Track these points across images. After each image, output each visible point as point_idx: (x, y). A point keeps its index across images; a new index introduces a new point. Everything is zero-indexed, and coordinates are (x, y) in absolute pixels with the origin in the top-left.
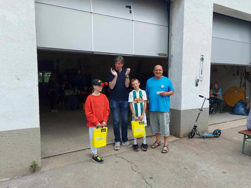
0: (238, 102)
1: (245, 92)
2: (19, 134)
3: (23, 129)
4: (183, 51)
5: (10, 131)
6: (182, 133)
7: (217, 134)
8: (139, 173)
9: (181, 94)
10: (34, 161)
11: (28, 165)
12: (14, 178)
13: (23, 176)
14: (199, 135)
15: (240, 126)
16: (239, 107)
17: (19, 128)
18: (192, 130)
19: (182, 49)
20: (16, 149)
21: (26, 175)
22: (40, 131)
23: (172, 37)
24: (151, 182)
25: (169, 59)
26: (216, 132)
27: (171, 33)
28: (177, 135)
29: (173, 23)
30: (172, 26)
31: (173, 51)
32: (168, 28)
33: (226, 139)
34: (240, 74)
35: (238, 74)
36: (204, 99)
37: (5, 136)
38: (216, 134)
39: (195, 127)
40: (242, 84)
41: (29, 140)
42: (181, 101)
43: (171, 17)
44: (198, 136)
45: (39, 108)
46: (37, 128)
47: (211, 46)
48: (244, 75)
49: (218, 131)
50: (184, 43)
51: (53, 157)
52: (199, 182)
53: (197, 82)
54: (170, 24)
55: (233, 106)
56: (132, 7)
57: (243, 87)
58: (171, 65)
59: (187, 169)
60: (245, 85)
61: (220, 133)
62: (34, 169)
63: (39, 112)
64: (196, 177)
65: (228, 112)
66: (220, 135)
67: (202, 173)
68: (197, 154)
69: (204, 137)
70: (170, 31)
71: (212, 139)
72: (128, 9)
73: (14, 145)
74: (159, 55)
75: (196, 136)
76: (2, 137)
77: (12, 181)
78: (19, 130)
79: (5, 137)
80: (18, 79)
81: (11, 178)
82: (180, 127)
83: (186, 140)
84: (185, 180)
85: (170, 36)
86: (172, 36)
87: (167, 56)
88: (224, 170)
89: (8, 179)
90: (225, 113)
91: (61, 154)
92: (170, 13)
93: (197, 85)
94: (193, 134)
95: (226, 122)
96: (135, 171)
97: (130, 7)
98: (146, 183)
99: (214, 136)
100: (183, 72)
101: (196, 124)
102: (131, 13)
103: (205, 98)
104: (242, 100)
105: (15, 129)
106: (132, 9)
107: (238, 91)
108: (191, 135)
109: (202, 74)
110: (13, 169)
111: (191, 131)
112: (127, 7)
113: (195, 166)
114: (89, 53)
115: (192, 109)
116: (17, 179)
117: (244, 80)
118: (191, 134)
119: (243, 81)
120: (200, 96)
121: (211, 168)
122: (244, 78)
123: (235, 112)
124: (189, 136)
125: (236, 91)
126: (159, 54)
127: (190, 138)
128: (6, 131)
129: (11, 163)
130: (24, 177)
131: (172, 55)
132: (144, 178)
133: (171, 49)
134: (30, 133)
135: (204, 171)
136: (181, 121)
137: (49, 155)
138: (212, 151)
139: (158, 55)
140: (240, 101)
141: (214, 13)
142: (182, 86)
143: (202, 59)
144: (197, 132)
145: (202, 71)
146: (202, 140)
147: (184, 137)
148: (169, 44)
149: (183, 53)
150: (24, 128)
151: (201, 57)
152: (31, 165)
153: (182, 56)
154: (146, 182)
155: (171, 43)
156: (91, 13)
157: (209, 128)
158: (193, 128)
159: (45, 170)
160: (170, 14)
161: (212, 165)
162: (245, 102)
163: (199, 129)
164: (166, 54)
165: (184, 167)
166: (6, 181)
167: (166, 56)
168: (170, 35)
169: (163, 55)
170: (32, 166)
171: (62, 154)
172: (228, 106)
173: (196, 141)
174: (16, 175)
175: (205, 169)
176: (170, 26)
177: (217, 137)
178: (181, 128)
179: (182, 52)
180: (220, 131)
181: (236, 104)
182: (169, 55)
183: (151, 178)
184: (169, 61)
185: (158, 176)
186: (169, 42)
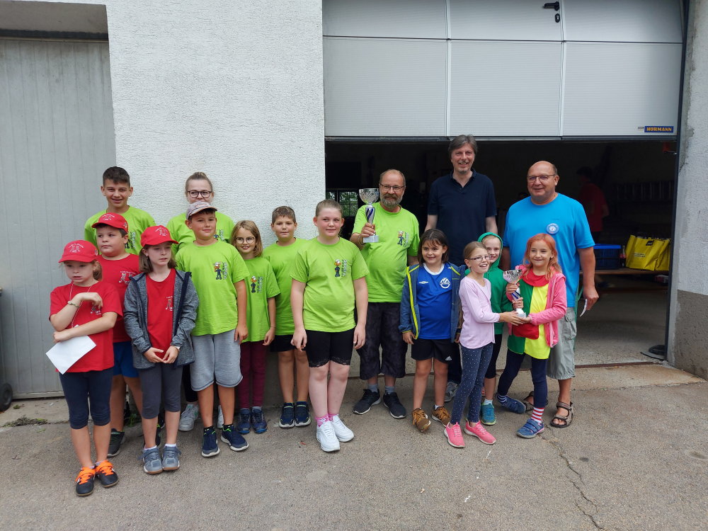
8: (554, 444)
23: (694, 73)
25: (682, 140)
27: (692, 62)
28: (699, 371)
29: (699, 30)
30: (696, 40)
31: (696, 117)
32: (680, 47)
43: (694, 11)
54: (689, 34)
56: (562, 6)
58: (687, 160)
59: (703, 458)
70: (687, 57)
72: (552, 12)
74: (646, 131)
85: (686, 73)
86: (694, 69)
87: (675, 133)
97: (556, 6)
106: (563, 11)
112: (547, 6)
126: (646, 127)
131: (693, 129)
132: (564, 455)
133: (688, 109)
139: (642, 133)
148: (685, 95)
155: (689, 92)
156: (448, 39)
164: (672, 128)
165: (692, 450)
167: (672, 132)
168: (687, 68)
169: (658, 132)
176: (689, 41)
182: (683, 128)
183: (585, 459)
184: (682, 147)
185: (606, 459)
186: (685, 89)
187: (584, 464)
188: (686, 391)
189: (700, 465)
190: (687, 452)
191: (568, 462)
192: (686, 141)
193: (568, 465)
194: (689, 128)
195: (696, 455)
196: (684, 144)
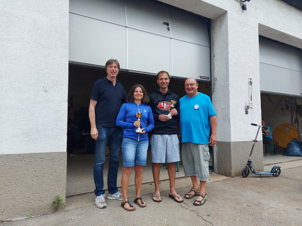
0: (292, 141)
1: (298, 130)
2: (41, 158)
3: (47, 153)
4: (229, 72)
5: (31, 154)
6: (233, 172)
7: (276, 172)
8: (192, 211)
9: (229, 123)
10: (59, 196)
11: (50, 200)
12: (31, 217)
13: (43, 215)
14: (255, 173)
16: (293, 146)
17: (42, 151)
18: (246, 167)
19: (228, 70)
20: (37, 178)
21: (46, 214)
22: (66, 156)
24: (209, 219)
25: (212, 82)
26: (275, 169)
27: (214, 54)
28: (228, 174)
29: (215, 43)
30: (214, 46)
31: (218, 74)
32: (209, 48)
33: (287, 178)
34: (290, 109)
35: (287, 108)
37: (25, 160)
39: (249, 162)
40: (294, 120)
41: (53, 167)
42: (230, 131)
43: (213, 36)
44: (254, 175)
45: (67, 128)
46: (63, 153)
47: (259, 69)
48: (294, 110)
49: (277, 168)
50: (230, 63)
52: (270, 219)
53: (247, 108)
54: (212, 44)
55: (286, 146)
56: (170, 24)
57: (295, 123)
58: (215, 90)
59: (251, 206)
60: (297, 121)
61: (280, 171)
62: (57, 206)
63: (67, 132)
64: (265, 214)
65: (280, 154)
66: (279, 173)
67: (270, 210)
68: (258, 192)
69: (261, 176)
70: (212, 52)
71: (271, 178)
72: (166, 26)
73: (34, 172)
74: (201, 78)
75: (251, 174)
76: (20, 161)
77: (30, 220)
78: (42, 154)
79: (24, 162)
80: (46, 91)
81: (27, 217)
82: (231, 163)
83: (239, 179)
84: (252, 217)
85: (212, 58)
86: (214, 57)
87: (209, 80)
88: (297, 207)
89: (24, 218)
90: (277, 155)
92: (211, 32)
93: (247, 113)
94: (247, 171)
95: (282, 163)
96: (186, 209)
97: (168, 24)
98: (204, 221)
99: (273, 174)
100: (231, 97)
101: (250, 158)
102: (168, 30)
103: (260, 127)
104: (296, 139)
105: (38, 152)
106: (170, 26)
107: (290, 128)
108: (246, 173)
109: (251, 100)
110: (30, 205)
111: (244, 168)
112: (164, 23)
113: (260, 203)
115: (244, 142)
116: (35, 218)
117: (296, 115)
118: (245, 172)
119: (295, 116)
120: (252, 124)
121: (280, 205)
122: (294, 113)
123: (288, 152)
124: (243, 175)
125: (287, 129)
126: (201, 76)
127: (244, 177)
128: (26, 154)
129: (28, 196)
130: (45, 216)
131: (216, 78)
132: (199, 215)
133: (214, 71)
134: (55, 159)
135: (273, 208)
136: (232, 155)
138: (275, 189)
139: (199, 78)
140: (294, 139)
141: (259, 35)
142: (231, 112)
143: (251, 83)
144: (252, 169)
145: (251, 96)
146: (260, 179)
147: (236, 176)
148: (212, 66)
149: (229, 74)
150: (49, 151)
151: (250, 80)
152: (53, 201)
153: (228, 77)
154: (204, 219)
155: (213, 64)
156: (126, 27)
157: (264, 169)
158: (247, 164)
159: (70, 208)
160: (211, 34)
161: (280, 202)
162: (299, 141)
163: (255, 166)
164: (209, 77)
165: (246, 204)
166: (22, 220)
167: (209, 79)
168: (212, 56)
169: (205, 79)
170: (54, 202)
172: (280, 147)
173: (250, 180)
174: (34, 214)
175: (273, 206)
176: (212, 47)
177: (276, 176)
178: (232, 165)
180: (279, 168)
181: (289, 144)
182: (212, 78)
183: (209, 215)
184: (212, 85)
185: (217, 214)
187: (209, 217)
188: (228, 182)
189: (252, 210)
190: (244, 205)
192: (214, 83)
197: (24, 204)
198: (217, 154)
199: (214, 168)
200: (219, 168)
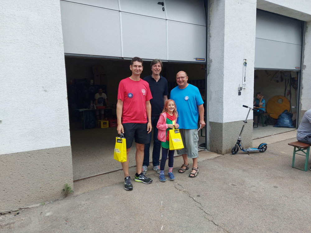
0: (283, 113)
1: (290, 102)
2: (48, 153)
3: (53, 148)
4: (225, 55)
5: (38, 150)
6: (224, 150)
7: (263, 148)
8: (185, 192)
9: (222, 105)
10: (67, 184)
11: (60, 188)
12: (45, 204)
13: (55, 201)
14: (244, 150)
15: (286, 140)
16: (283, 118)
17: (48, 147)
18: (236, 145)
19: (223, 52)
20: (46, 171)
21: (57, 200)
22: (71, 149)
23: (211, 38)
25: (208, 64)
26: (262, 146)
27: (210, 34)
28: (219, 152)
29: (212, 22)
30: (211, 26)
31: (213, 55)
32: (205, 28)
33: (272, 153)
34: (284, 81)
35: (282, 80)
36: (248, 109)
37: (34, 156)
38: (261, 149)
39: (239, 141)
40: (287, 92)
41: (60, 160)
42: (222, 113)
43: (209, 14)
44: (242, 151)
45: (69, 124)
46: (68, 147)
47: (254, 48)
48: (288, 82)
49: (263, 145)
50: (225, 46)
51: (82, 180)
52: (250, 198)
53: (240, 90)
54: (208, 23)
55: (277, 117)
56: (165, 4)
57: (288, 95)
58: (210, 72)
59: (236, 185)
60: (290, 93)
61: (266, 147)
62: (66, 193)
63: (69, 128)
64: (247, 193)
65: (271, 125)
66: (266, 149)
67: (251, 188)
68: (244, 170)
69: (248, 153)
70: (208, 32)
71: (258, 154)
72: (161, 6)
73: (43, 166)
74: (196, 60)
75: (240, 151)
76: (30, 158)
77: (44, 207)
78: (49, 149)
79: (33, 158)
80: (45, 91)
81: (41, 204)
82: (222, 142)
83: (229, 156)
84: (235, 196)
85: (208, 38)
86: (211, 37)
87: (205, 61)
88: (275, 185)
89: (38, 205)
90: (268, 126)
91: (91, 177)
92: (208, 10)
93: (240, 94)
94: (236, 149)
95: (270, 136)
96: (180, 190)
97: (163, 4)
98: (194, 201)
99: (259, 151)
100: (225, 80)
101: (240, 137)
102: (164, 10)
103: (250, 109)
104: (287, 110)
105: (44, 148)
106: (165, 6)
107: (283, 100)
108: (235, 151)
109: (245, 81)
110: (43, 194)
111: (234, 146)
112: (159, 3)
113: (244, 182)
114: (119, 58)
115: (235, 122)
116: (49, 205)
117: (289, 87)
118: (235, 149)
119: (288, 89)
120: (244, 106)
121: (261, 183)
122: (288, 85)
123: (279, 124)
124: (232, 152)
125: (280, 101)
126: (196, 58)
127: (233, 154)
128: (34, 151)
129: (41, 187)
130: (57, 202)
131: (212, 60)
132: (190, 196)
133: (209, 52)
134: (61, 153)
135: (254, 186)
136: (223, 135)
137: (78, 179)
138: (259, 167)
139: (195, 60)
140: (285, 111)
141: (257, 9)
142: (224, 95)
143: (245, 64)
144: (241, 147)
145: (245, 77)
146: (247, 155)
147: (227, 153)
148: (208, 46)
149: (225, 57)
150: (54, 147)
151: (244, 61)
152: (63, 188)
153: (223, 60)
155: (209, 45)
156: (120, 11)
157: (253, 143)
158: (237, 143)
159: (78, 193)
160: (208, 12)
161: (261, 180)
162: (290, 112)
163: (243, 144)
164: (204, 59)
165: (231, 183)
166: (37, 207)
167: (204, 61)
168: (208, 36)
169: (200, 60)
170: (64, 190)
171: (93, 177)
172: (271, 118)
173: (240, 157)
174: (47, 200)
175: (254, 185)
176: (208, 26)
177: (262, 152)
178: (223, 144)
179: (223, 56)
180: (265, 145)
181: (280, 115)
182: (208, 59)
183: (199, 196)
184: (208, 67)
185: (206, 194)
186: (208, 44)
187: (199, 198)
188: (218, 160)
189: (236, 189)
190: (230, 184)
191: (193, 199)
192: (209, 64)
193: (194, 200)
194: (210, 59)
195: (233, 185)
196: (209, 66)
197: (37, 193)
198: (210, 133)
199: (207, 146)
200: (212, 146)
